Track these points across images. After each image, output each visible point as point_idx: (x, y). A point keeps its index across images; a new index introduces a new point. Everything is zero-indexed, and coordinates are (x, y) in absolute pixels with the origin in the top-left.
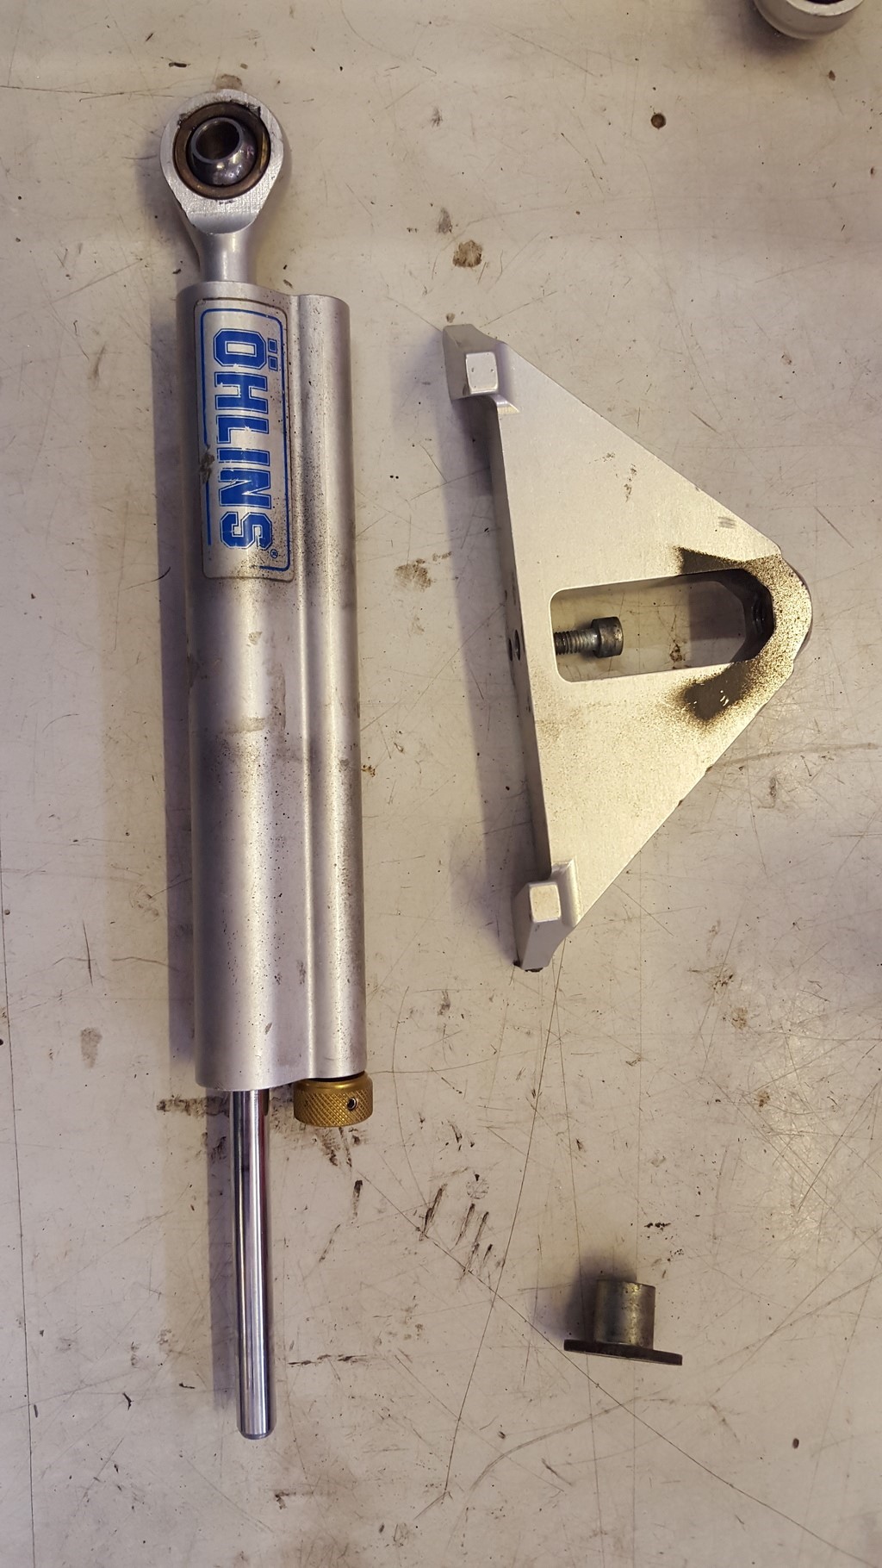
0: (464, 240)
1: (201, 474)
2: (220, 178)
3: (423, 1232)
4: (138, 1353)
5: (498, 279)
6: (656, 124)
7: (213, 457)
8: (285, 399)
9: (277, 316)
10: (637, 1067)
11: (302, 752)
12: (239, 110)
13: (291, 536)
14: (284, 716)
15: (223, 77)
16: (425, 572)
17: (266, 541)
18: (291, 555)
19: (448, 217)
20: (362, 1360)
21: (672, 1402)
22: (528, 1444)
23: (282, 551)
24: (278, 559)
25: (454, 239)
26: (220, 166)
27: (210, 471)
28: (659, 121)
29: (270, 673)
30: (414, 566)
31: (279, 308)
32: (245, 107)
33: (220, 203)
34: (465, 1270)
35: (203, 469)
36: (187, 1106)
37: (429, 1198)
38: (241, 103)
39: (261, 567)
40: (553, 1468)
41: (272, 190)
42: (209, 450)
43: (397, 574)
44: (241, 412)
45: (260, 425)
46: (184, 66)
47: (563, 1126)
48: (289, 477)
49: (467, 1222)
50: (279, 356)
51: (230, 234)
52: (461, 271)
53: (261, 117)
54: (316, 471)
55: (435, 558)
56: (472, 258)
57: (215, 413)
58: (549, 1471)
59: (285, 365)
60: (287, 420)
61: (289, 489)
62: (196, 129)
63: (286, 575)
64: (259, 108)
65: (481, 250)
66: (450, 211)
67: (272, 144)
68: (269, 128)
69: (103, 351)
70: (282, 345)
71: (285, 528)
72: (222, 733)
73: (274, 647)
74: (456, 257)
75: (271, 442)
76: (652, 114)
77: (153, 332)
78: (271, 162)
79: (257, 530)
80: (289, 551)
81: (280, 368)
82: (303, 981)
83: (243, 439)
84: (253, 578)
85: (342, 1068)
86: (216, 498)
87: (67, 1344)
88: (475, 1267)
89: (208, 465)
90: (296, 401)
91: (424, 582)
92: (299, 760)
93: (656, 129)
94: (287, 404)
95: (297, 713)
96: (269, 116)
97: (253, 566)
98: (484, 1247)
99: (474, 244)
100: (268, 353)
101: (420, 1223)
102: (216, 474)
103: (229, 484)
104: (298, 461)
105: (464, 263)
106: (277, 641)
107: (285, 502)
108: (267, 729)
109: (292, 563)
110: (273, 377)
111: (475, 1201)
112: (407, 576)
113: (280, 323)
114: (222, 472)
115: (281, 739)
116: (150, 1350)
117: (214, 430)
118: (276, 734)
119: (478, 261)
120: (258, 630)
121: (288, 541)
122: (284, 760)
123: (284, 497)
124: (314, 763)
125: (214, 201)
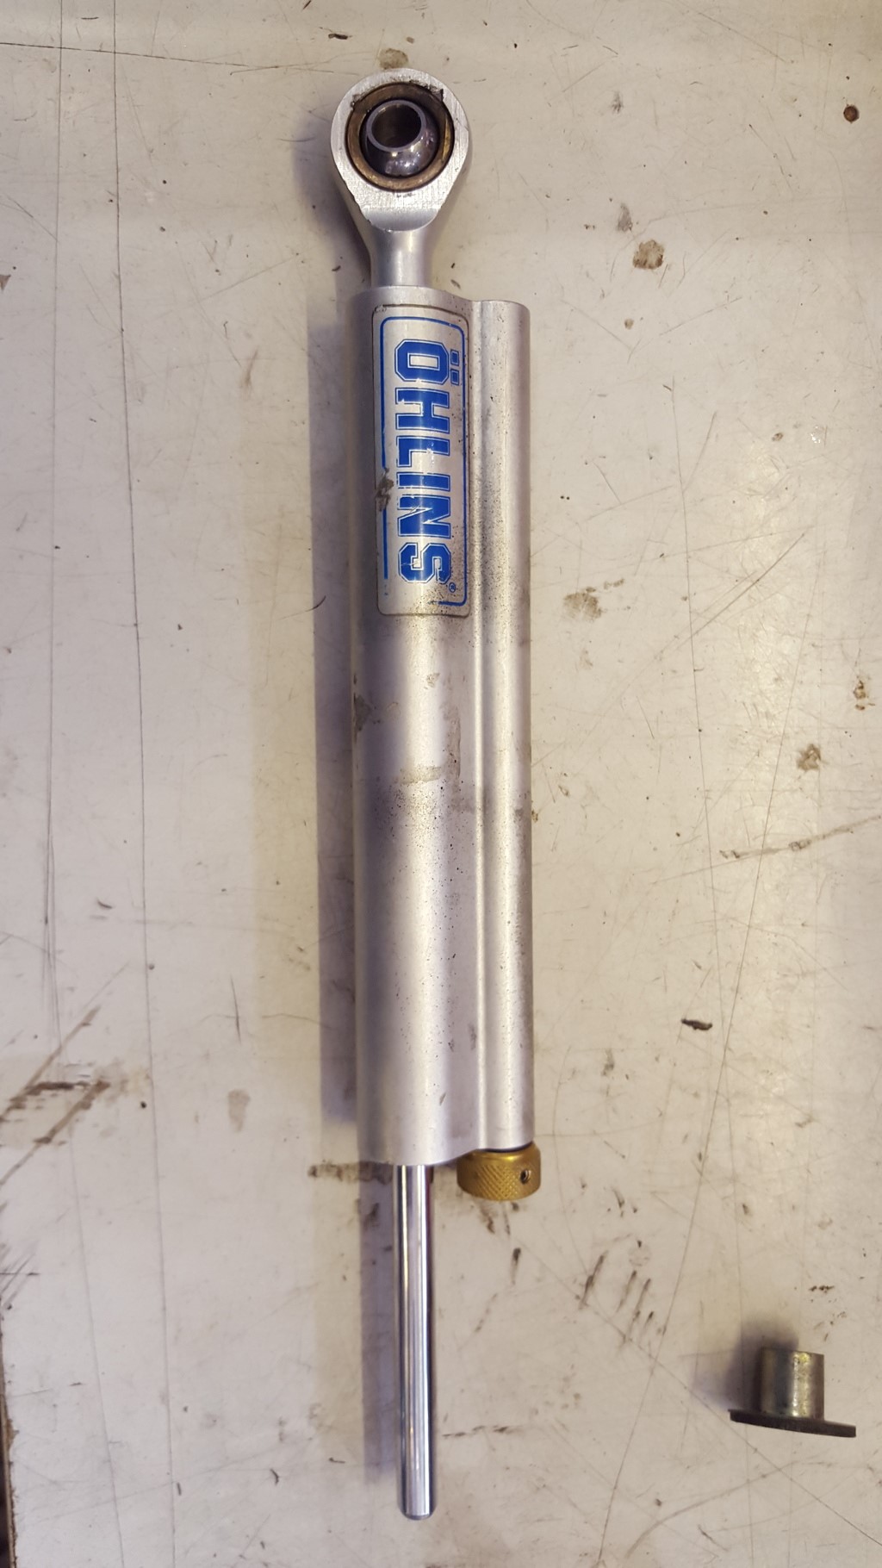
0: (645, 239)
1: (378, 500)
2: (394, 167)
3: (583, 1302)
4: (287, 1429)
5: (680, 282)
6: (848, 116)
7: (391, 484)
8: (465, 416)
9: (459, 324)
10: (807, 1128)
11: (475, 802)
12: (420, 92)
13: (468, 568)
14: (459, 763)
15: (387, 52)
16: (595, 601)
17: (445, 574)
18: (468, 588)
19: (628, 213)
20: (518, 1431)
21: (829, 1465)
22: (684, 1510)
23: (460, 584)
24: (456, 593)
25: (634, 238)
26: (394, 155)
27: (388, 497)
28: (851, 114)
29: (446, 717)
30: (584, 595)
31: (461, 316)
32: (426, 90)
33: (398, 197)
34: (625, 1339)
35: (380, 495)
36: (339, 1172)
37: (589, 1266)
38: (421, 84)
39: (440, 603)
40: (709, 1534)
41: (455, 183)
42: (388, 474)
43: (565, 604)
44: (420, 433)
45: (441, 446)
46: (345, 37)
47: (730, 1190)
48: (467, 503)
49: (627, 1290)
50: (460, 369)
51: (406, 232)
52: (642, 273)
53: (444, 100)
54: (496, 495)
55: (606, 587)
56: (653, 259)
57: (394, 433)
58: (705, 1537)
59: (466, 379)
60: (467, 439)
61: (467, 516)
62: (371, 112)
63: (462, 611)
64: (442, 91)
65: (663, 250)
66: (630, 206)
67: (456, 132)
68: (452, 113)
69: (255, 356)
70: (464, 356)
71: (463, 559)
72: (396, 783)
73: (451, 689)
74: (636, 258)
75: (450, 465)
76: (845, 106)
77: (310, 335)
78: (455, 151)
79: (437, 562)
80: (466, 584)
81: (461, 382)
82: (474, 1046)
83: (423, 462)
84: (432, 614)
85: (511, 1138)
86: (394, 526)
87: (212, 1421)
88: (635, 1334)
89: (386, 491)
90: (476, 417)
91: (594, 612)
92: (472, 810)
93: (849, 123)
94: (467, 423)
95: (471, 760)
96: (453, 100)
97: (432, 602)
98: (645, 1314)
99: (655, 243)
100: (451, 366)
101: (580, 1291)
102: (395, 502)
103: (409, 512)
104: (476, 485)
105: (645, 264)
106: (454, 680)
107: (463, 531)
108: (443, 778)
109: (468, 596)
110: (454, 392)
111: (637, 1269)
112: (576, 607)
113: (462, 332)
114: (402, 499)
115: (456, 788)
116: (299, 1425)
117: (394, 452)
118: (451, 783)
119: (659, 262)
120: (436, 672)
121: (466, 572)
122: (458, 811)
123: (462, 524)
124: (487, 812)
125: (391, 194)
